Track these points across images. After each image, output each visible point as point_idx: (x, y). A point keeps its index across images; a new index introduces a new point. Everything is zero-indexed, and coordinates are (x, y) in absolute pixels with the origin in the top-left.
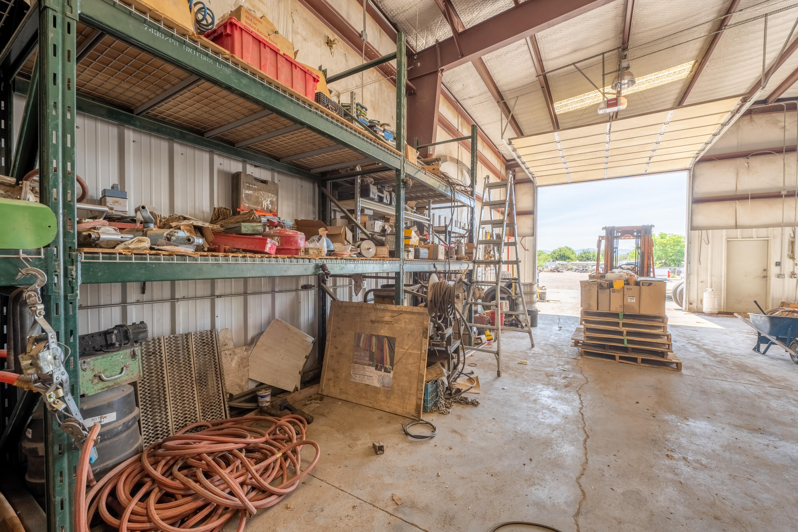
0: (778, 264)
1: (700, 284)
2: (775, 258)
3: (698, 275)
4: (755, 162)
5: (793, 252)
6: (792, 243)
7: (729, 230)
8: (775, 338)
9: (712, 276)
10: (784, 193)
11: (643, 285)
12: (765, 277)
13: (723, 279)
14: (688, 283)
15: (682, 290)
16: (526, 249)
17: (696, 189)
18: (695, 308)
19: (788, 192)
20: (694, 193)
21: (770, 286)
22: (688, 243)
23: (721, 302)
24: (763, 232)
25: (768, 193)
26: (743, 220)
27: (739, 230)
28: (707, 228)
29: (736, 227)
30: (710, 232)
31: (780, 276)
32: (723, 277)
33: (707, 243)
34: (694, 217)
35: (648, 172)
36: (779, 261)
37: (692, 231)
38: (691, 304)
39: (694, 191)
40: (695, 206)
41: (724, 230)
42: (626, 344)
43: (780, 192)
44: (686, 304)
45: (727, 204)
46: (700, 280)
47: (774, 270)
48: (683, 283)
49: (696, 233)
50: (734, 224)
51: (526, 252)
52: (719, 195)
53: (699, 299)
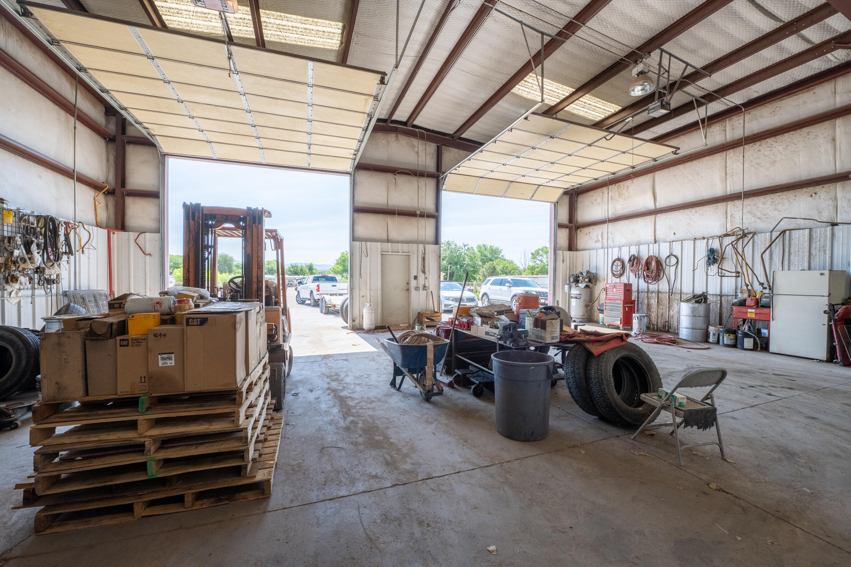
0: (416, 278)
1: (361, 298)
2: (414, 273)
3: (360, 290)
4: (401, 179)
5: (424, 267)
6: (424, 259)
7: (383, 243)
8: (407, 369)
9: (370, 290)
10: (418, 213)
11: (188, 324)
12: (408, 290)
13: (379, 292)
14: (352, 298)
15: (347, 306)
16: (147, 252)
17: (357, 198)
18: (358, 324)
19: (421, 212)
20: (355, 201)
21: (411, 298)
22: (350, 255)
23: (378, 316)
24: (405, 247)
25: (408, 211)
26: (393, 235)
27: (389, 244)
28: (366, 240)
29: (388, 241)
30: (368, 243)
31: (417, 288)
32: (379, 291)
33: (367, 256)
34: (356, 227)
35: (312, 166)
36: (416, 275)
37: (354, 242)
38: (354, 321)
39: (355, 199)
40: (356, 215)
41: (379, 243)
42: (154, 471)
43: (416, 212)
44: (350, 321)
45: (381, 217)
46: (361, 295)
47: (413, 283)
48: (348, 298)
49: (357, 244)
50: (386, 238)
51: (148, 257)
52: (375, 207)
53: (361, 315)
